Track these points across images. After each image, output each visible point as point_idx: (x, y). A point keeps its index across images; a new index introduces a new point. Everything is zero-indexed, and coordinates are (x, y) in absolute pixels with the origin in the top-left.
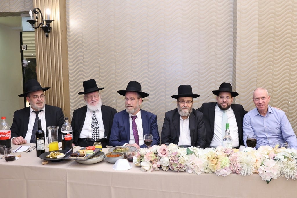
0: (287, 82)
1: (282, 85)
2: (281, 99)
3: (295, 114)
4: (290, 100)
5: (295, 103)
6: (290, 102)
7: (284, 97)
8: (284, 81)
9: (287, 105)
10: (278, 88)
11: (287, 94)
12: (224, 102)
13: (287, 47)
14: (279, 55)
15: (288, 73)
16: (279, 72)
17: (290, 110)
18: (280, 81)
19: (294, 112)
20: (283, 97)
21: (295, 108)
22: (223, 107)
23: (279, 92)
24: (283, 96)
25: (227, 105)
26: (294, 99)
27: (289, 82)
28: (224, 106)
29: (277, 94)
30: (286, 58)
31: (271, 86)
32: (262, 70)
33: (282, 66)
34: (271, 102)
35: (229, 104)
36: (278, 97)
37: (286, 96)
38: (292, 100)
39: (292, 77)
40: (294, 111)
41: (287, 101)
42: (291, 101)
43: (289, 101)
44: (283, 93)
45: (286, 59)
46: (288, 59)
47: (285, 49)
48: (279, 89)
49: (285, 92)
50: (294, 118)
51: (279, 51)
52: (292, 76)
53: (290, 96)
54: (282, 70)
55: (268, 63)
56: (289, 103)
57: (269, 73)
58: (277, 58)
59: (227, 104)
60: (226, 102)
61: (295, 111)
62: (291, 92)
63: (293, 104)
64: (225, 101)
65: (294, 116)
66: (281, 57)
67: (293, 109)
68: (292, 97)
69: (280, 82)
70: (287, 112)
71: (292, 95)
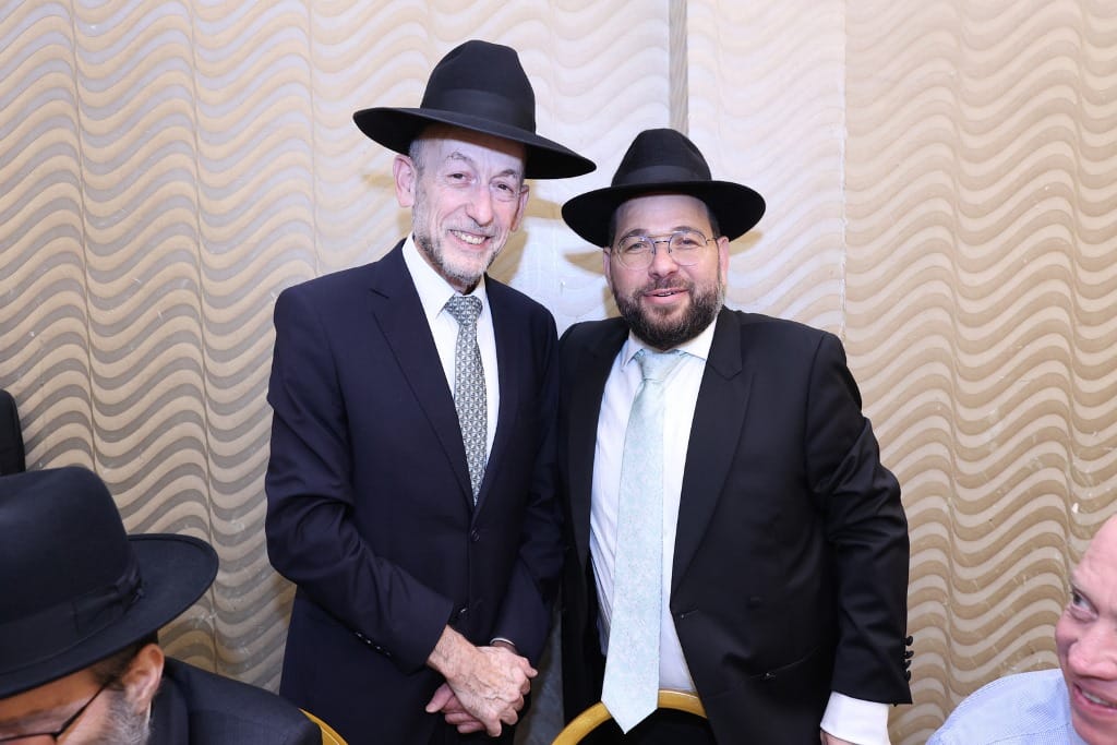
0: (1057, 367)
1: (1019, 385)
2: (1013, 483)
4: (1076, 488)
6: (1080, 502)
7: (1036, 469)
8: (1033, 363)
9: (1053, 527)
10: (991, 410)
11: (1056, 448)
13: (1049, 123)
14: (996, 178)
15: (1062, 303)
16: (997, 297)
18: (1007, 357)
20: (1026, 473)
23: (1003, 439)
24: (1026, 460)
25: (683, 302)
27: (1067, 365)
28: (666, 311)
29: (988, 454)
30: (1043, 196)
31: (941, 396)
32: (877, 288)
33: (1016, 254)
34: (945, 509)
35: (698, 292)
36: (993, 473)
37: (1050, 461)
38: (1089, 494)
41: (1055, 502)
42: (1090, 501)
43: (1069, 499)
44: (1028, 445)
45: (1042, 208)
46: (1061, 204)
47: (1035, 131)
48: (1001, 417)
49: (1044, 437)
51: (997, 149)
52: (1087, 323)
53: (1078, 463)
54: (1018, 280)
55: (921, 237)
56: (1068, 508)
57: (925, 308)
58: (980, 197)
59: (690, 290)
62: (1081, 438)
66: (1010, 193)
68: (1089, 468)
70: (1056, 572)
71: (1089, 460)
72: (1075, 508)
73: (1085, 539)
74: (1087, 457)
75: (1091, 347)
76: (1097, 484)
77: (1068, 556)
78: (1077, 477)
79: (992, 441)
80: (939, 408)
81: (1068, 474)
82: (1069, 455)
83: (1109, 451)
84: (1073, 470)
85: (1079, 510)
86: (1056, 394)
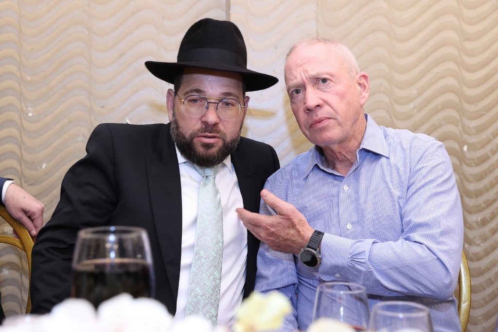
0: (451, 65)
1: (429, 76)
3: (491, 195)
4: (465, 136)
5: (487, 150)
6: (468, 145)
7: (441, 125)
8: (437, 63)
10: (414, 91)
11: (452, 113)
12: (205, 123)
15: (454, 28)
16: (414, 25)
17: (468, 181)
19: (487, 189)
20: (435, 127)
21: (490, 171)
22: (200, 150)
23: (421, 108)
24: (435, 120)
26: (484, 135)
27: (457, 64)
28: (208, 146)
29: (412, 116)
31: (384, 82)
37: (450, 120)
38: (473, 139)
39: (469, 45)
40: (486, 182)
42: (473, 144)
43: (462, 143)
44: (436, 111)
48: (419, 94)
49: (445, 106)
50: (486, 213)
52: (469, 40)
53: (466, 122)
56: (461, 148)
57: (373, 32)
60: (216, 124)
61: (492, 186)
62: (467, 106)
63: (479, 154)
64: (212, 118)
65: (489, 204)
67: (480, 177)
68: (473, 124)
69: (422, 66)
71: (473, 119)
72: (465, 148)
73: (472, 166)
74: (471, 118)
75: (471, 54)
76: (477, 134)
77: (462, 177)
78: (465, 130)
79: (414, 108)
80: (382, 89)
81: (460, 128)
82: (461, 117)
83: (484, 114)
84: (463, 126)
85: (468, 149)
86: (452, 81)
